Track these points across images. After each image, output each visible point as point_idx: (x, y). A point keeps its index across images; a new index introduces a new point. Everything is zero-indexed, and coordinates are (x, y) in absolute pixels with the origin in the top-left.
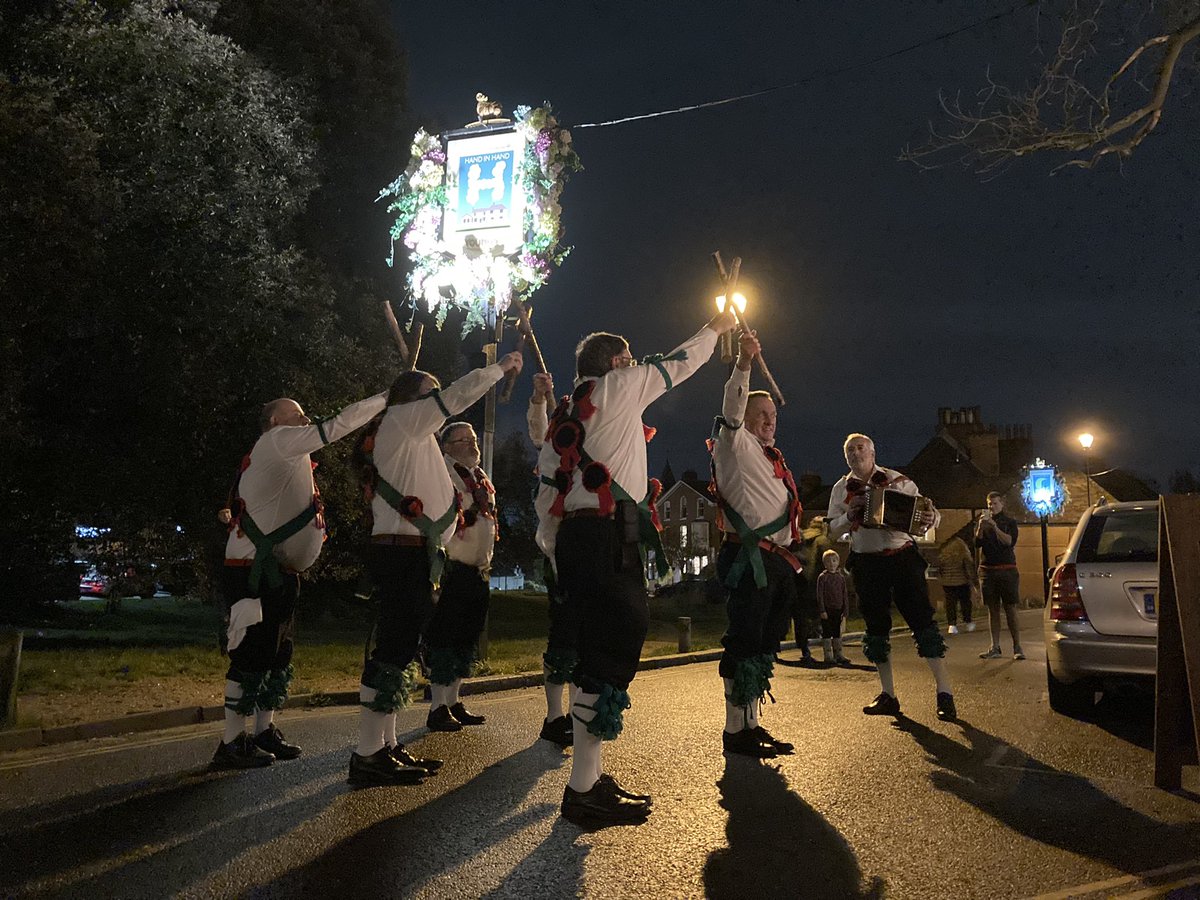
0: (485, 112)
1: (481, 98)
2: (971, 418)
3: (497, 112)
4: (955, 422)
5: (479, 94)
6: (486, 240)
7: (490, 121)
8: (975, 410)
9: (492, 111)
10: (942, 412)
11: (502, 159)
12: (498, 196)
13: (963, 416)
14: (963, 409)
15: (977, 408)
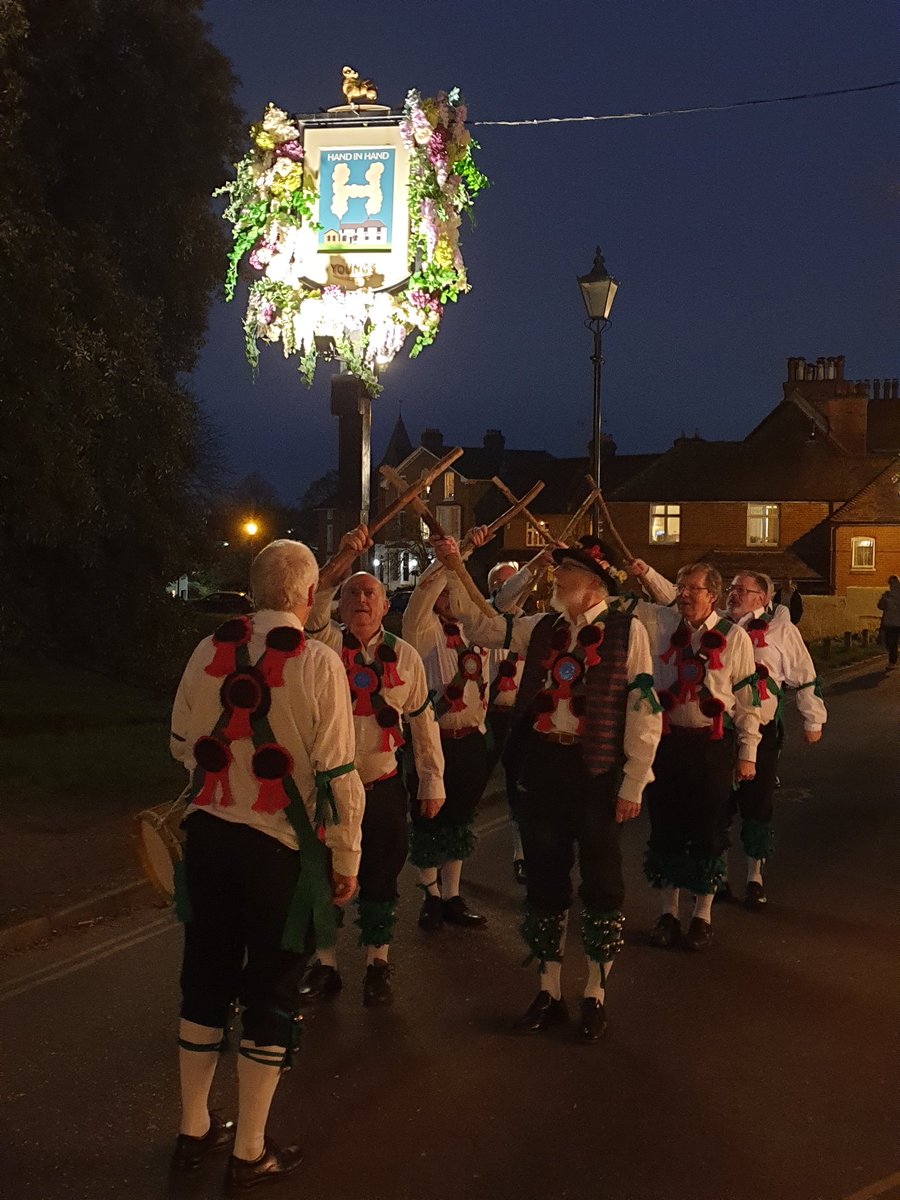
0: (356, 93)
1: (351, 75)
2: (832, 374)
3: (371, 95)
4: (810, 378)
5: (346, 69)
6: (360, 265)
7: (362, 107)
8: (838, 362)
9: (364, 92)
10: (793, 363)
11: (379, 160)
12: (374, 207)
13: (821, 370)
14: (821, 360)
15: (841, 358)
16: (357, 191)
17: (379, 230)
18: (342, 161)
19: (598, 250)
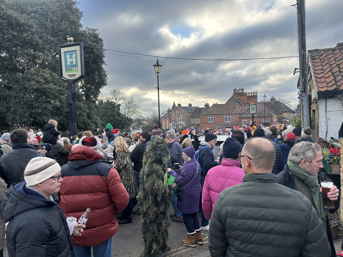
4: (237, 92)
10: (234, 90)
12: (74, 63)
16: (71, 60)
17: (76, 67)
18: (68, 54)
19: (158, 60)
